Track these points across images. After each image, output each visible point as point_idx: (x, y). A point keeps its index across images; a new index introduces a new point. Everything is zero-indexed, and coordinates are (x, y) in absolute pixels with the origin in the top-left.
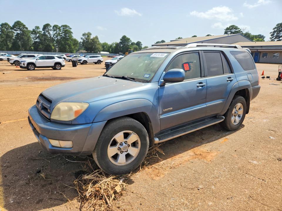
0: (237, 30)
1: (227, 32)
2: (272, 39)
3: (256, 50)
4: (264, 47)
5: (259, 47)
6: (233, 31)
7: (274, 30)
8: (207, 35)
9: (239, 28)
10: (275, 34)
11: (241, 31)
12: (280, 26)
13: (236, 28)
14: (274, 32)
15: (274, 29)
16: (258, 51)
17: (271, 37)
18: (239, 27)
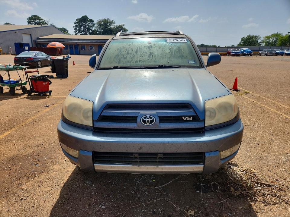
0: (41, 21)
1: (31, 22)
2: (76, 33)
3: (75, 43)
4: (80, 40)
5: (77, 40)
6: (37, 21)
7: (75, 25)
8: (5, 23)
9: (42, 20)
10: (78, 28)
11: (45, 22)
12: (79, 21)
13: (39, 19)
14: (76, 26)
15: (75, 23)
16: (77, 43)
17: (74, 30)
18: (42, 18)
